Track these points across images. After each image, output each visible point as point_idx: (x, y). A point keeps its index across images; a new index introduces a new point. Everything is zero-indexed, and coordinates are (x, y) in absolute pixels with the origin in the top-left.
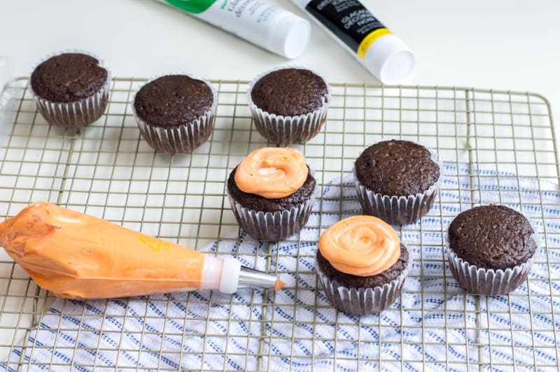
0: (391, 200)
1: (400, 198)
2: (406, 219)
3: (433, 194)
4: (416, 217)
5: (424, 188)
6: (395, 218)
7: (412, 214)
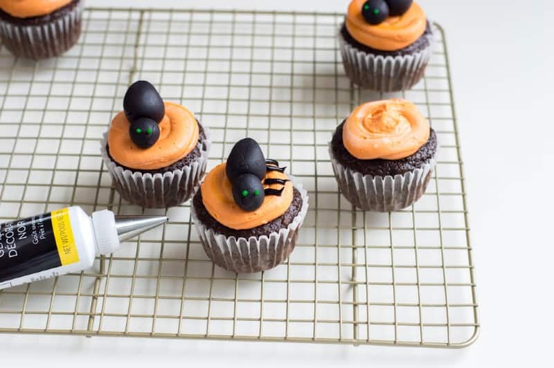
0: (248, 243)
1: (260, 238)
2: (268, 264)
3: (297, 228)
4: (280, 259)
5: (286, 221)
6: (255, 264)
7: (275, 256)
